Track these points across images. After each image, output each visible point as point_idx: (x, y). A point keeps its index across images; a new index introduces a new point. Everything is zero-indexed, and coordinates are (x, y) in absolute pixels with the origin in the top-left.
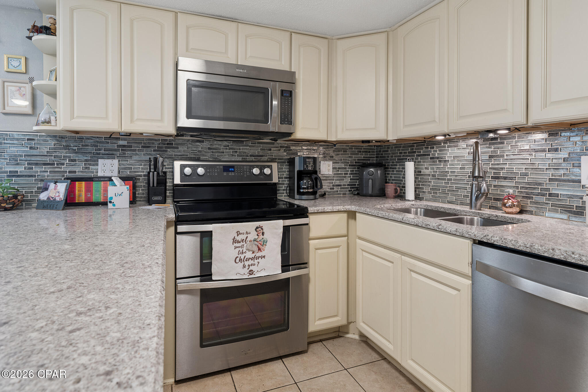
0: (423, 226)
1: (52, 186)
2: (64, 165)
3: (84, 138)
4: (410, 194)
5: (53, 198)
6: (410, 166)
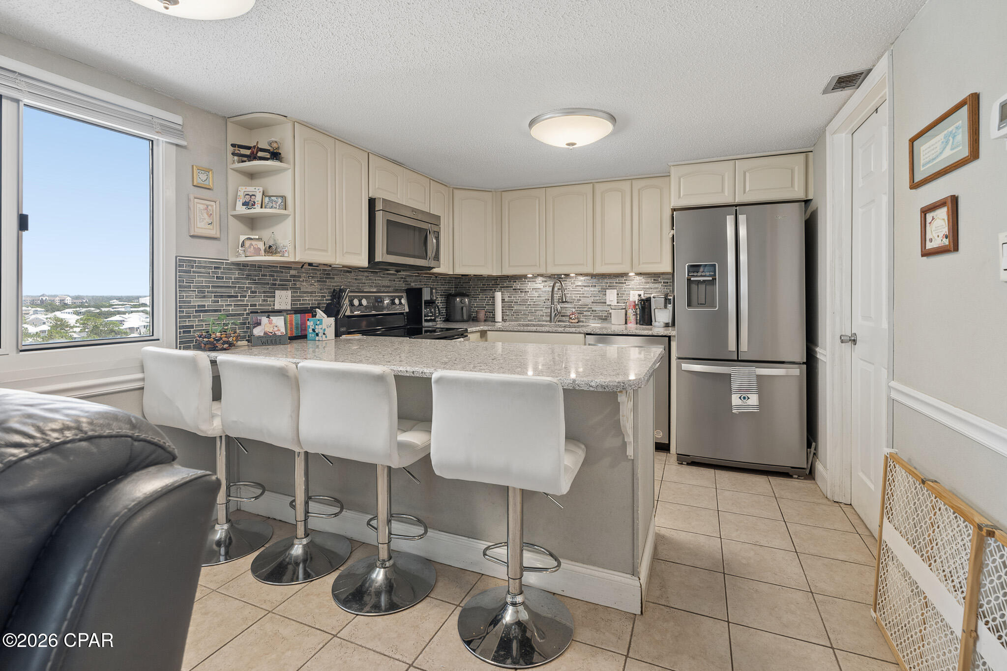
0: (554, 331)
1: (264, 320)
2: (246, 298)
3: (263, 267)
4: (499, 317)
5: (272, 333)
6: (498, 295)
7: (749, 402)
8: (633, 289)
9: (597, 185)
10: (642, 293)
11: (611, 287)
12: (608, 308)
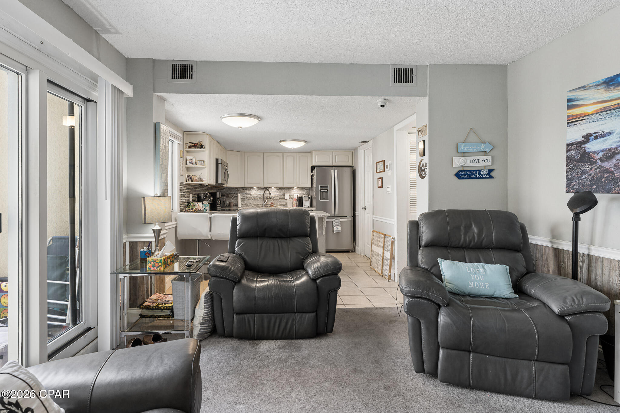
4: (240, 205)
6: (240, 196)
7: (338, 229)
8: (295, 193)
9: (285, 154)
10: (298, 195)
11: (287, 192)
12: (286, 201)
